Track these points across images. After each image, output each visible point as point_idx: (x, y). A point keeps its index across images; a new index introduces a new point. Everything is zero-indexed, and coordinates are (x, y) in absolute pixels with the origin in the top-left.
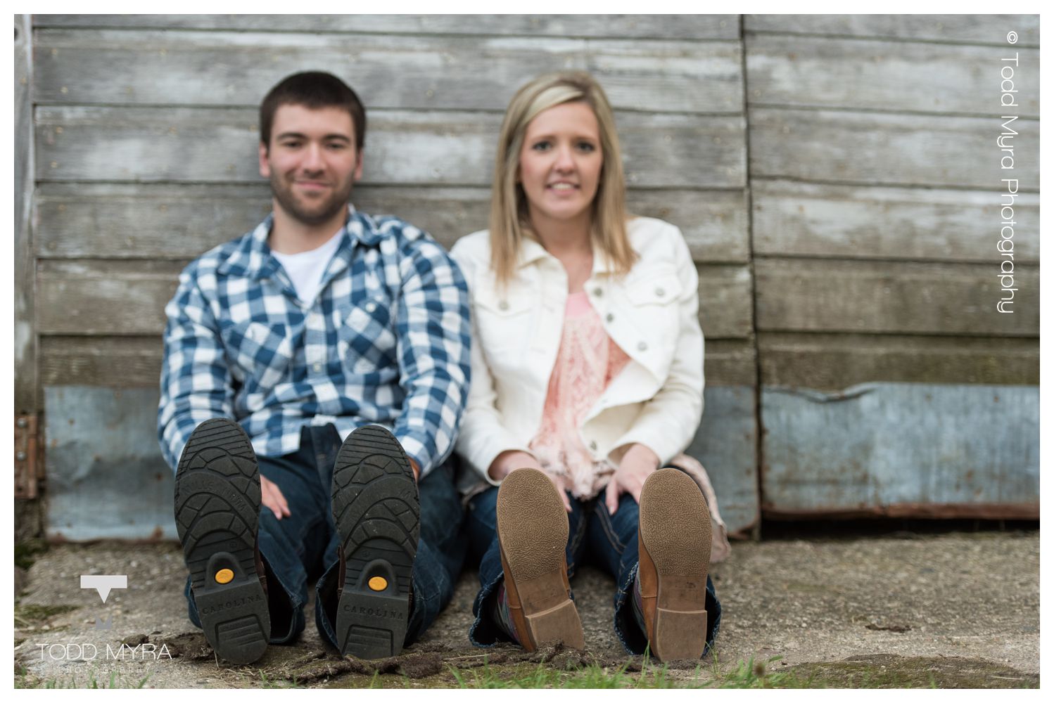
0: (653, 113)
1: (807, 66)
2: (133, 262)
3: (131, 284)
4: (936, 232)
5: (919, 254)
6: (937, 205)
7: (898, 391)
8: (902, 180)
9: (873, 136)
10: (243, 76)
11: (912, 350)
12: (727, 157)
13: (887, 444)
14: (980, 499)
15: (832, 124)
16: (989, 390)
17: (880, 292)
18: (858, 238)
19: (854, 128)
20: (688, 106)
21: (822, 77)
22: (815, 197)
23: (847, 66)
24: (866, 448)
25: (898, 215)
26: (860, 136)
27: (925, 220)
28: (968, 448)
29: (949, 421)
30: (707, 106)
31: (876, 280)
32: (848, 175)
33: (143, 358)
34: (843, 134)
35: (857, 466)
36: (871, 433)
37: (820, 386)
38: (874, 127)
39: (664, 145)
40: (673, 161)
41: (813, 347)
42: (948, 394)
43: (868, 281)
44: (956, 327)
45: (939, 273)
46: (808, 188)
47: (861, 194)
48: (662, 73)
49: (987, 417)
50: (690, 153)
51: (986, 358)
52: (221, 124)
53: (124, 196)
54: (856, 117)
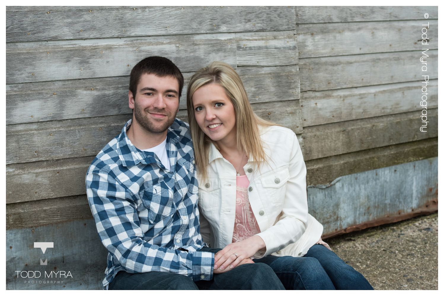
0: (263, 67)
1: (318, 37)
2: (38, 163)
3: (37, 175)
4: (359, 107)
5: (354, 117)
6: (360, 95)
7: (347, 178)
8: (349, 86)
9: (340, 67)
10: (88, 63)
11: (351, 159)
12: (293, 86)
13: (344, 203)
14: (371, 218)
15: (326, 64)
16: (375, 171)
17: (342, 137)
18: (335, 114)
19: (334, 64)
20: (277, 63)
21: (323, 42)
22: (321, 98)
23: (331, 36)
24: (337, 205)
25: (347, 101)
26: (335, 68)
27: (356, 102)
28: (368, 197)
29: (363, 187)
30: (284, 62)
31: (340, 131)
32: (331, 86)
33: (45, 211)
34: (330, 68)
35: (335, 213)
36: (339, 198)
37: (323, 182)
38: (340, 63)
39: (268, 82)
40: (272, 89)
41: (320, 165)
42: (362, 176)
43: (338, 132)
44: (365, 147)
45: (360, 124)
46: (318, 94)
47: (335, 94)
48: (267, 48)
49: (374, 182)
50: (279, 85)
51: (373, 158)
52: (77, 88)
53: (31, 130)
54: (333, 59)
